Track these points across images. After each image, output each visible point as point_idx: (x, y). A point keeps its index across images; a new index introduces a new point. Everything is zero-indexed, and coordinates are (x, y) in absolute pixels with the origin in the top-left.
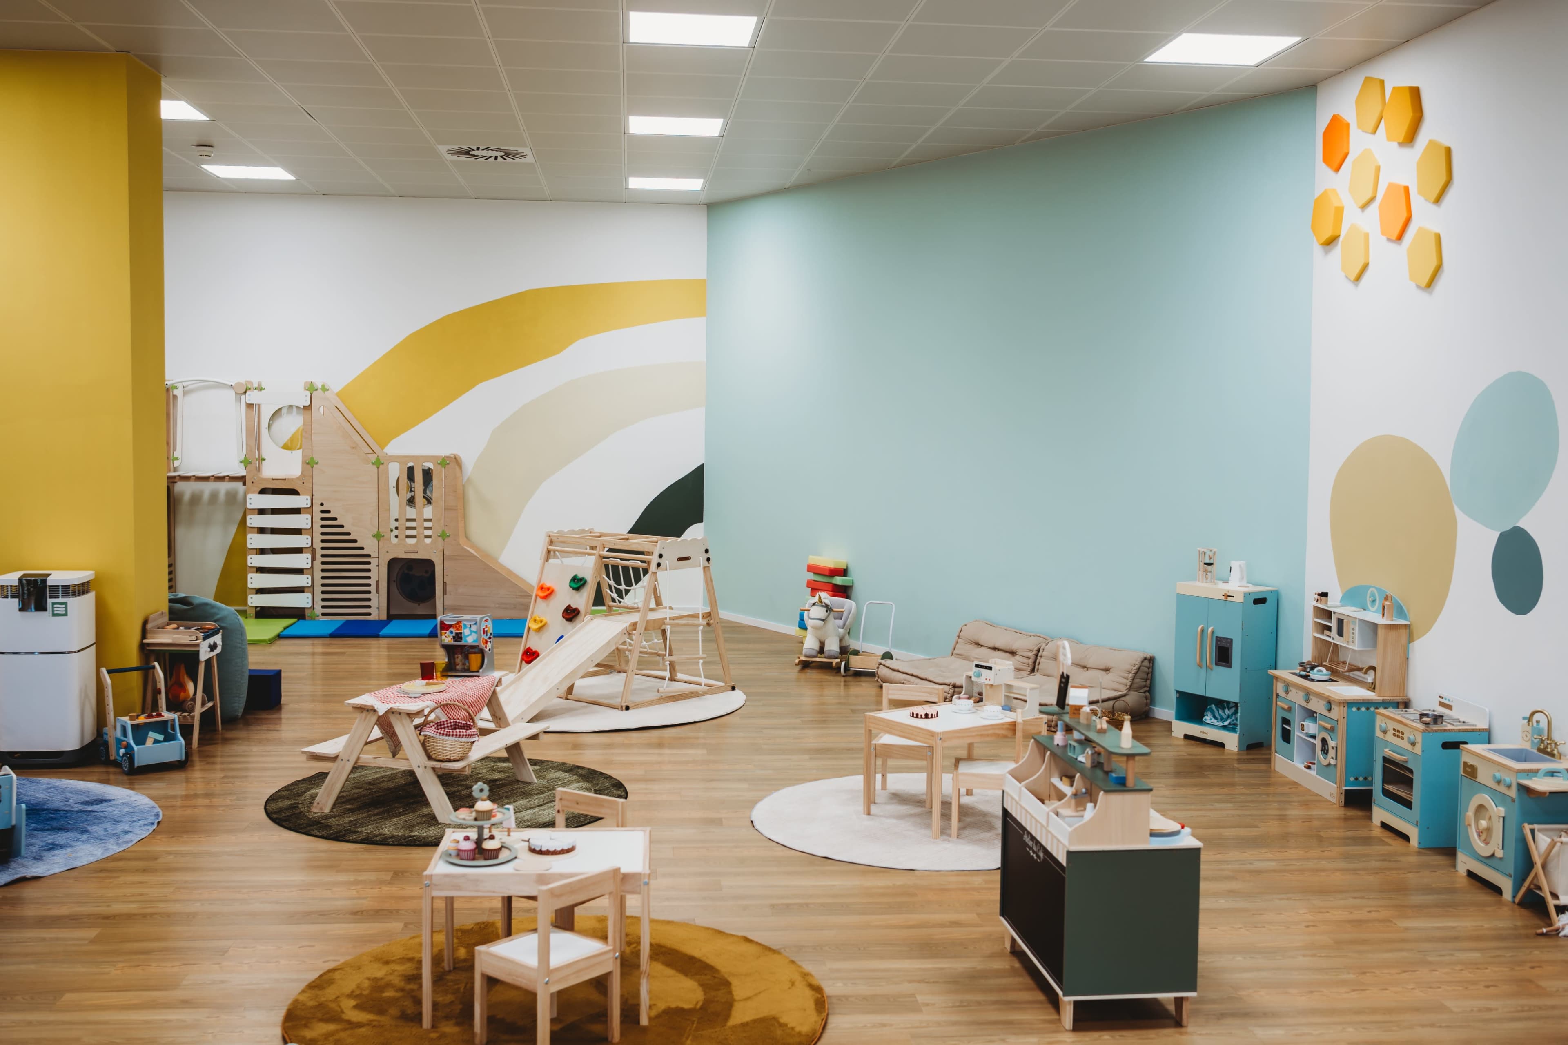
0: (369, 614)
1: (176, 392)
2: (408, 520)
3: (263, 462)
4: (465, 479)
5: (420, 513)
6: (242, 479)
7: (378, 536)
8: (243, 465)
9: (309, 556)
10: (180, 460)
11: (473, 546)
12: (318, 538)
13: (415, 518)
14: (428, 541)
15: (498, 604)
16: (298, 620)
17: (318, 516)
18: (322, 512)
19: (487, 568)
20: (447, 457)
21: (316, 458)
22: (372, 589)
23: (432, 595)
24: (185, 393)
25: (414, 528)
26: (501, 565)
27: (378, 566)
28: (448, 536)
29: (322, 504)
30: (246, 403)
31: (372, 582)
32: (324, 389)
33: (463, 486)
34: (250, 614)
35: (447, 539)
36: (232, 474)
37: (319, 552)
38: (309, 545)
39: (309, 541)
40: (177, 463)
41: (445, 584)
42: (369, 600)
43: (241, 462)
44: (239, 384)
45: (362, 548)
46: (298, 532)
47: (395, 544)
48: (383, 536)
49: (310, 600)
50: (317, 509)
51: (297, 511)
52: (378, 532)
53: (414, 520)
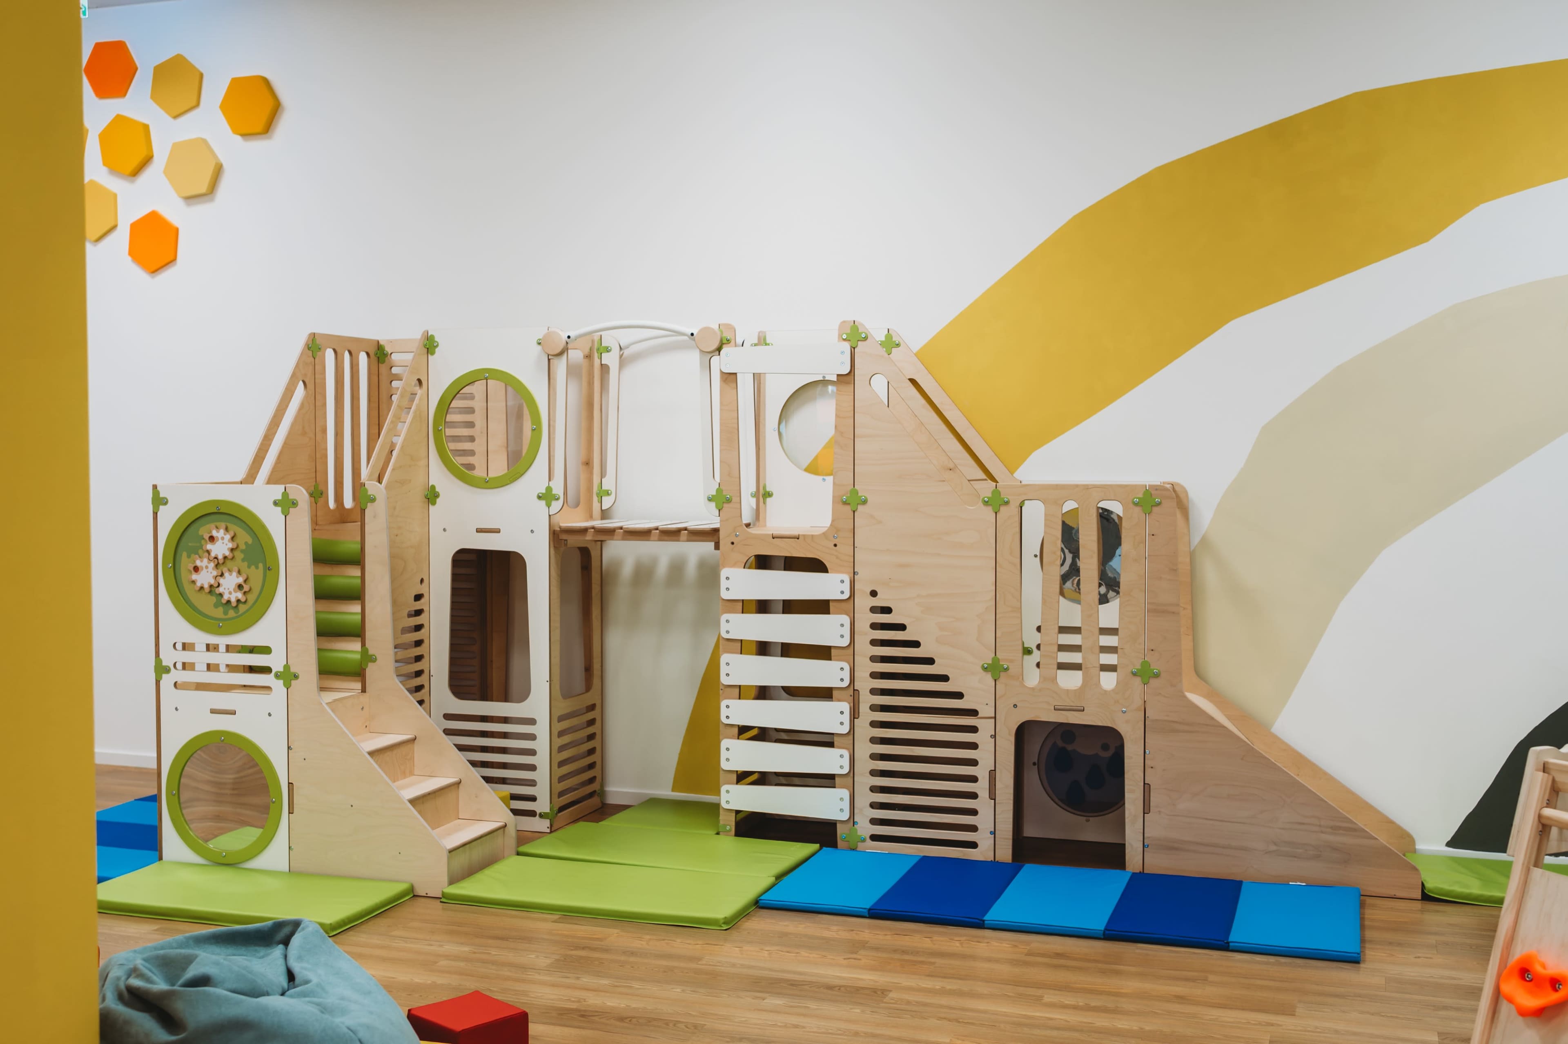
0: (973, 845)
1: (607, 359)
2: (1063, 630)
3: (768, 500)
4: (1196, 540)
5: (1091, 616)
6: (713, 534)
7: (995, 669)
8: (713, 504)
9: (845, 707)
10: (613, 495)
11: (1214, 695)
12: (865, 667)
13: (1078, 625)
14: (1108, 680)
15: (1275, 844)
16: (821, 848)
17: (865, 618)
18: (874, 610)
19: (1250, 754)
20: (1156, 488)
21: (863, 490)
22: (981, 787)
23: (1117, 800)
24: (623, 362)
25: (1076, 648)
26: (1276, 740)
27: (994, 736)
28: (1157, 676)
29: (874, 594)
30: (722, 373)
31: (981, 772)
32: (890, 344)
33: (1192, 555)
34: (725, 826)
35: (1154, 682)
36: (692, 525)
37: (867, 700)
38: (846, 683)
39: (846, 675)
40: (607, 503)
41: (1147, 787)
42: (973, 812)
43: (710, 499)
44: (706, 330)
45: (959, 695)
46: (822, 652)
47: (1033, 689)
48: (1007, 669)
49: (846, 805)
50: (864, 602)
51: (821, 607)
52: (996, 660)
53: (1076, 630)
